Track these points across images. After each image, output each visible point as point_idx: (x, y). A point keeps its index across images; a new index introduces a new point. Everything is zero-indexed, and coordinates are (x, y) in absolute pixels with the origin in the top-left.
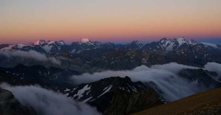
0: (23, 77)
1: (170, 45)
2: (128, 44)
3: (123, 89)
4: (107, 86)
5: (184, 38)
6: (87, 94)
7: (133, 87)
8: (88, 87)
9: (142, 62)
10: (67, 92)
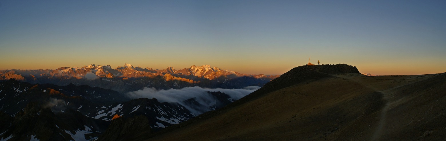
0: (73, 94)
1: (198, 71)
2: (164, 70)
3: (149, 109)
4: (137, 106)
5: (209, 66)
6: (119, 111)
7: (159, 107)
8: (120, 106)
9: (173, 85)
10: (103, 109)
